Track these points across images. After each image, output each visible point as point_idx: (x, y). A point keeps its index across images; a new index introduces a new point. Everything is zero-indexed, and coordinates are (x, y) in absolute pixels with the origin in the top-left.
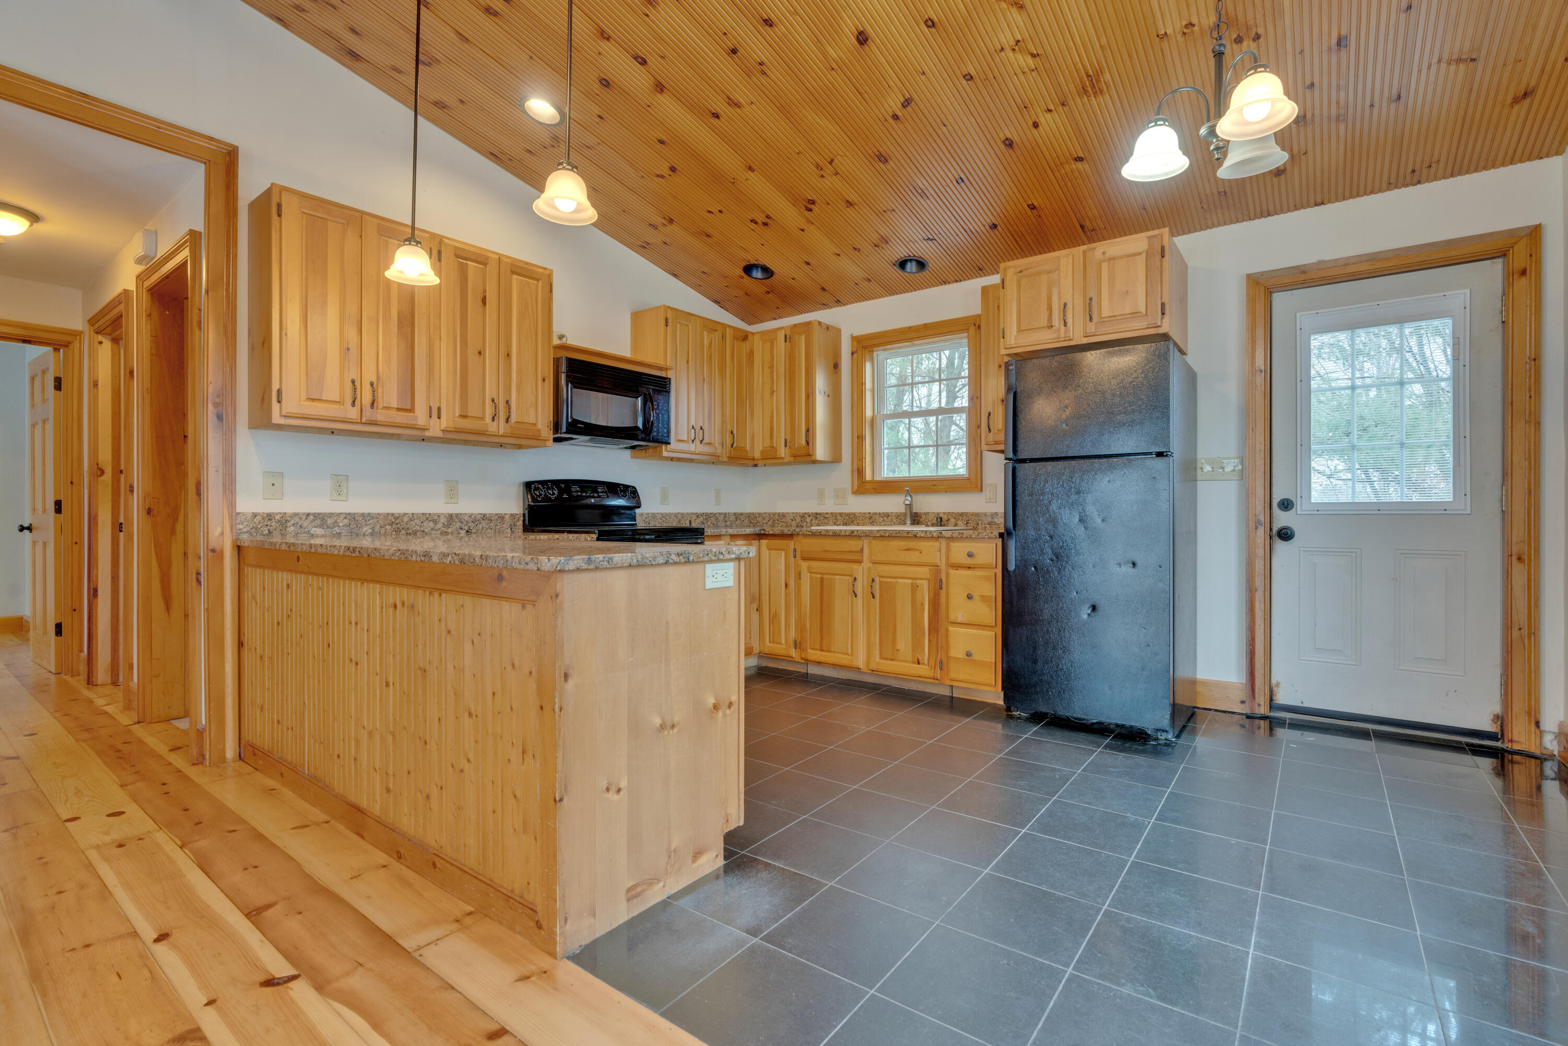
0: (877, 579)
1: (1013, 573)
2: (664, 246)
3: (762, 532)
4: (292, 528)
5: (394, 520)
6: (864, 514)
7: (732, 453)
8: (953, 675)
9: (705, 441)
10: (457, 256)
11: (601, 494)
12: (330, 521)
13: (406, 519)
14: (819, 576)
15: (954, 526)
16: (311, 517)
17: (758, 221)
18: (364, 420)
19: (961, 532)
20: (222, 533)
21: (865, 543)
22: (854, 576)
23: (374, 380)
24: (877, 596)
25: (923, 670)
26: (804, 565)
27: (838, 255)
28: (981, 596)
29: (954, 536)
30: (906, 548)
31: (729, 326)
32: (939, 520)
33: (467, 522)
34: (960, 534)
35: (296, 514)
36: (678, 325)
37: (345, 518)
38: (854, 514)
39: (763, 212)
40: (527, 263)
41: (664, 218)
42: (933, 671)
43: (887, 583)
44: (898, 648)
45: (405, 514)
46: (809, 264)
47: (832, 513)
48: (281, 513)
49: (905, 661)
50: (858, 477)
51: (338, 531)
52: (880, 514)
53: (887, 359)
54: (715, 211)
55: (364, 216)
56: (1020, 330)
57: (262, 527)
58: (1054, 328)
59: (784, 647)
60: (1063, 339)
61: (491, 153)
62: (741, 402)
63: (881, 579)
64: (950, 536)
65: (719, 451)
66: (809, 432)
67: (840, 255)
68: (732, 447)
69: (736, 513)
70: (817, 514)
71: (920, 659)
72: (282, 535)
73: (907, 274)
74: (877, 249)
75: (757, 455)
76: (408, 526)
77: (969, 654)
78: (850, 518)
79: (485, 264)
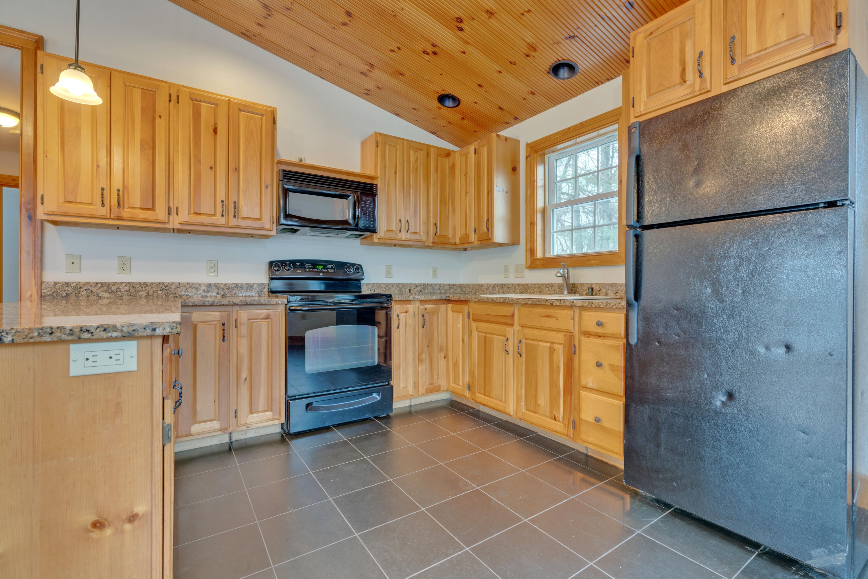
0: (524, 341)
1: (635, 346)
2: (377, 89)
3: (448, 298)
4: (85, 292)
5: (164, 287)
6: (535, 284)
7: (436, 240)
8: (583, 436)
9: (410, 231)
10: (192, 100)
11: (329, 270)
12: (114, 288)
13: (173, 287)
14: (484, 334)
15: (605, 296)
16: (100, 285)
17: (429, 51)
18: (112, 216)
19: (590, 301)
20: (32, 296)
21: (516, 310)
22: (507, 337)
23: (121, 188)
24: (524, 355)
25: (559, 426)
26: (474, 324)
27: (500, 72)
28: (609, 365)
29: (585, 305)
30: (544, 315)
31: (434, 147)
32: (590, 290)
33: (223, 289)
34: (589, 303)
35: (88, 283)
36: (387, 146)
37: (126, 286)
38: (527, 285)
39: (428, 41)
40: (253, 104)
41: (367, 64)
42: (566, 429)
43: (530, 344)
44: (539, 403)
45: (173, 283)
46: (482, 87)
47: (512, 284)
48: (76, 282)
49: (544, 416)
50: (531, 255)
51: (120, 295)
52: (546, 284)
53: (556, 160)
54: (395, 49)
55: (113, 72)
56: (650, 94)
57: (61, 292)
58: (688, 83)
59: (461, 388)
60: (699, 93)
61: (242, 33)
62: (443, 201)
63: (527, 341)
64: (580, 305)
65: (424, 238)
66: (490, 221)
67: (501, 73)
68: (436, 235)
69: (450, 284)
70: (503, 285)
71: (556, 416)
72: (77, 297)
73: (561, 80)
74: (528, 58)
75: (457, 241)
76: (176, 291)
77: (598, 420)
78: (525, 288)
79: (217, 105)
